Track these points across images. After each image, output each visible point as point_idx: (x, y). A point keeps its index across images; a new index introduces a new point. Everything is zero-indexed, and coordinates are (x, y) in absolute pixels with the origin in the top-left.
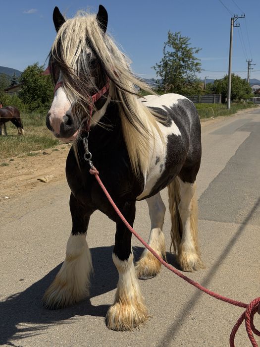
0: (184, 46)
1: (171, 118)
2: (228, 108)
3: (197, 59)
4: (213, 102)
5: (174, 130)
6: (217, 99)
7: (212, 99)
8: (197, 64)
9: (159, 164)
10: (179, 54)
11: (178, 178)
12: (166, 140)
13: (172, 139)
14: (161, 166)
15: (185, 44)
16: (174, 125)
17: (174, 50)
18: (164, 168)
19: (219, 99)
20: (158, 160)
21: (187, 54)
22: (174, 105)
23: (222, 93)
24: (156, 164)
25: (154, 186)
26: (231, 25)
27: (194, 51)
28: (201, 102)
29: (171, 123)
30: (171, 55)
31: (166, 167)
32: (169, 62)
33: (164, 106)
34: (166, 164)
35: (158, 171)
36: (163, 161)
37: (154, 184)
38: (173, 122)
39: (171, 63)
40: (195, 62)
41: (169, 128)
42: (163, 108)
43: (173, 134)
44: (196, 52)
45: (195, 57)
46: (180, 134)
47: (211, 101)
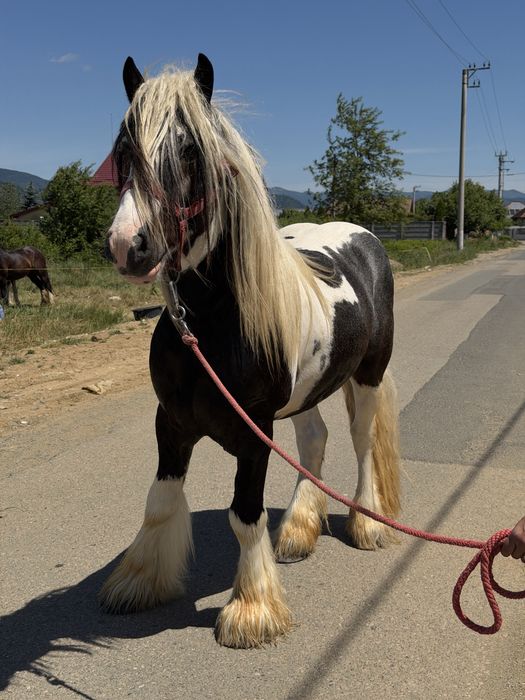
0: (369, 126)
1: (340, 271)
2: (458, 248)
3: (394, 152)
4: (430, 237)
5: (346, 292)
6: (437, 230)
7: (427, 230)
8: (396, 162)
9: (319, 355)
10: (361, 142)
11: (351, 380)
12: (332, 312)
13: (342, 309)
14: (323, 358)
15: (371, 122)
16: (345, 284)
17: (350, 135)
18: (327, 362)
19: (441, 231)
20: (317, 347)
21: (376, 143)
22: (345, 245)
23: (447, 219)
24: (314, 353)
25: (310, 395)
26: (463, 84)
27: (390, 136)
28: (407, 237)
29: (341, 280)
30: (344, 145)
31: (332, 361)
32: (340, 158)
33: (326, 248)
34: (332, 354)
35: (316, 367)
36: (326, 350)
37: (309, 392)
38: (344, 278)
39: (344, 161)
40: (393, 157)
41: (337, 289)
42: (325, 252)
43: (345, 302)
44: (393, 139)
45: (392, 147)
46: (357, 300)
47: (426, 235)
